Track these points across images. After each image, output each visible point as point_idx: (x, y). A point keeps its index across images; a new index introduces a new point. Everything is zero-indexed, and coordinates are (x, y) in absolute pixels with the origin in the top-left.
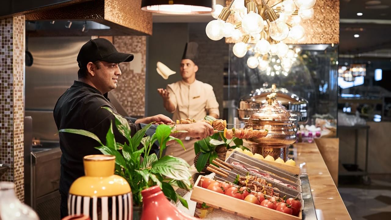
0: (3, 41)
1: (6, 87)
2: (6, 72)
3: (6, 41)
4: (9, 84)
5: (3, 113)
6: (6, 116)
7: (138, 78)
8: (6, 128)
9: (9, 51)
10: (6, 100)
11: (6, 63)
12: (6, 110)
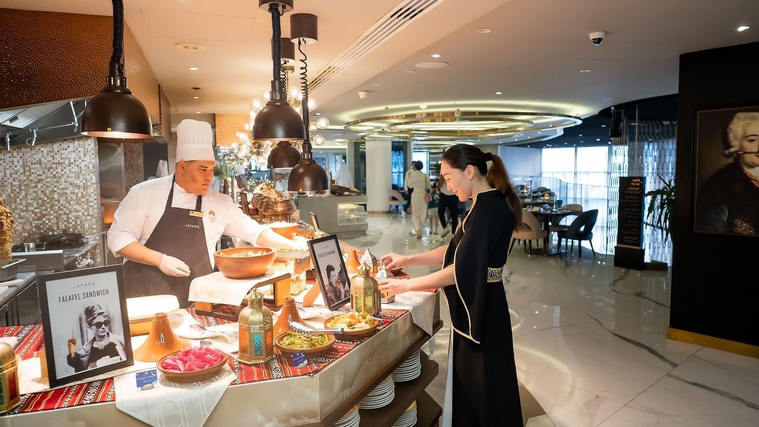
0: (84, 152)
1: (89, 186)
2: (89, 175)
3: (87, 152)
4: (91, 184)
5: (88, 204)
6: (91, 206)
7: (136, 172)
8: (91, 215)
9: (90, 159)
10: (90, 195)
11: (88, 168)
12: (90, 202)
